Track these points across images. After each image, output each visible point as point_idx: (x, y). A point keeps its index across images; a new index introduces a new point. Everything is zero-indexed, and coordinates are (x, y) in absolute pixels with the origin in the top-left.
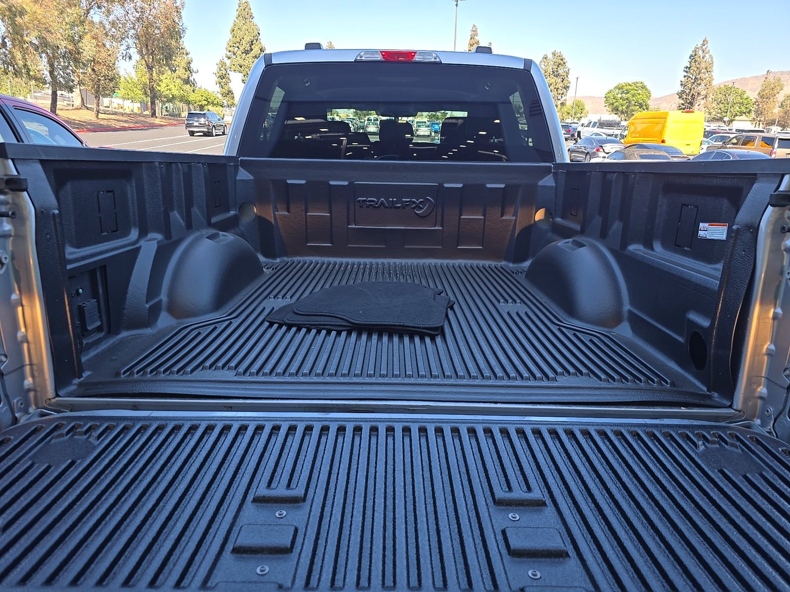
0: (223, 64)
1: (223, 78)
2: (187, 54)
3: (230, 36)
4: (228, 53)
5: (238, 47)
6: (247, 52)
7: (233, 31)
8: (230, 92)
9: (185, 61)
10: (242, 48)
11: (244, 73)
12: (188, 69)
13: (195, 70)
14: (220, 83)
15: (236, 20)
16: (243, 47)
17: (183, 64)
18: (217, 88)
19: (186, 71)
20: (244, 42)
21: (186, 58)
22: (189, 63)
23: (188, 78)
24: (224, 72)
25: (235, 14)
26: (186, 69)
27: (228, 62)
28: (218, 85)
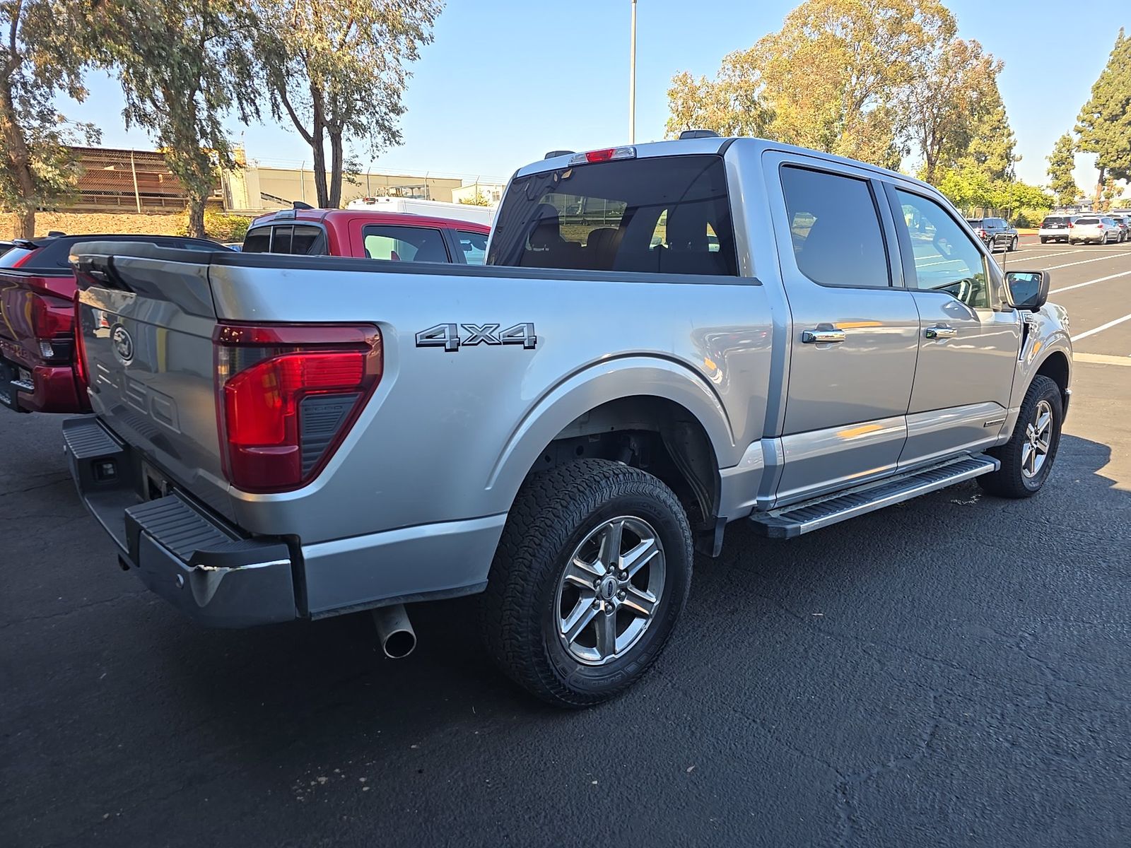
0: (1066, 141)
1: (1062, 163)
2: (1009, 135)
3: (1090, 97)
4: (1080, 124)
5: (1100, 112)
6: (1113, 118)
7: (1098, 88)
8: (1070, 184)
9: (1004, 145)
10: (1105, 113)
11: (1102, 152)
12: (1007, 157)
13: (1018, 156)
14: (1054, 173)
15: (1106, 69)
16: (1109, 111)
17: (1000, 150)
18: (1049, 180)
19: (1002, 159)
20: (1112, 104)
21: (1006, 141)
22: (1010, 148)
23: (1003, 170)
24: (1065, 154)
25: (1107, 59)
26: (1002, 157)
27: (1076, 138)
28: (1051, 175)
